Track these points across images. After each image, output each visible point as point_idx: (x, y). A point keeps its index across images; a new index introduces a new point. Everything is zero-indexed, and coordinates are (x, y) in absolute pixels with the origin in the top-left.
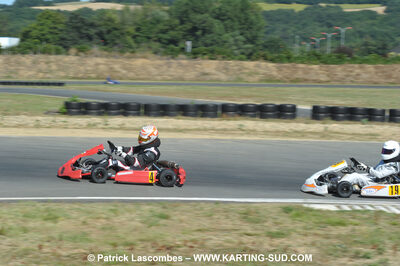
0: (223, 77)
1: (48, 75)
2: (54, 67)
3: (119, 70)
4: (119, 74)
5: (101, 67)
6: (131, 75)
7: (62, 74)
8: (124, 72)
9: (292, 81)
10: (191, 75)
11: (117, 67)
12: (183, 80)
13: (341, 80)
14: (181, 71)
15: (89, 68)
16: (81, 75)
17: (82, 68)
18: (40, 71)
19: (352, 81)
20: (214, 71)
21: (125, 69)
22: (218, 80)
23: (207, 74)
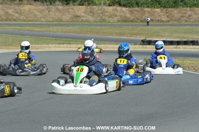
0: (91, 19)
3: (12, 14)
4: (14, 18)
6: (22, 17)
8: (17, 15)
9: (141, 21)
10: (66, 17)
11: (10, 11)
12: (61, 21)
13: (178, 20)
14: (60, 14)
19: (186, 21)
20: (83, 14)
21: (17, 13)
22: (87, 21)
23: (79, 17)
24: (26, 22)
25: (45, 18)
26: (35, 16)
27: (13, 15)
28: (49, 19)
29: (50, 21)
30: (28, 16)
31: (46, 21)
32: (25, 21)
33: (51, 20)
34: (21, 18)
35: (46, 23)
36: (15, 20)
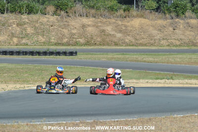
1: (24, 41)
2: (29, 30)
3: (112, 33)
4: (115, 40)
5: (90, 29)
6: (128, 39)
7: (42, 39)
8: (119, 35)
11: (109, 29)
15: (74, 31)
16: (65, 40)
17: (65, 31)
18: (13, 35)
21: (120, 31)
24: (134, 47)
25: (167, 40)
26: (151, 36)
27: (114, 36)
28: (174, 41)
29: (176, 46)
30: (138, 37)
31: (169, 45)
32: (133, 45)
33: (178, 43)
34: (127, 41)
35: (168, 48)
36: (116, 44)
